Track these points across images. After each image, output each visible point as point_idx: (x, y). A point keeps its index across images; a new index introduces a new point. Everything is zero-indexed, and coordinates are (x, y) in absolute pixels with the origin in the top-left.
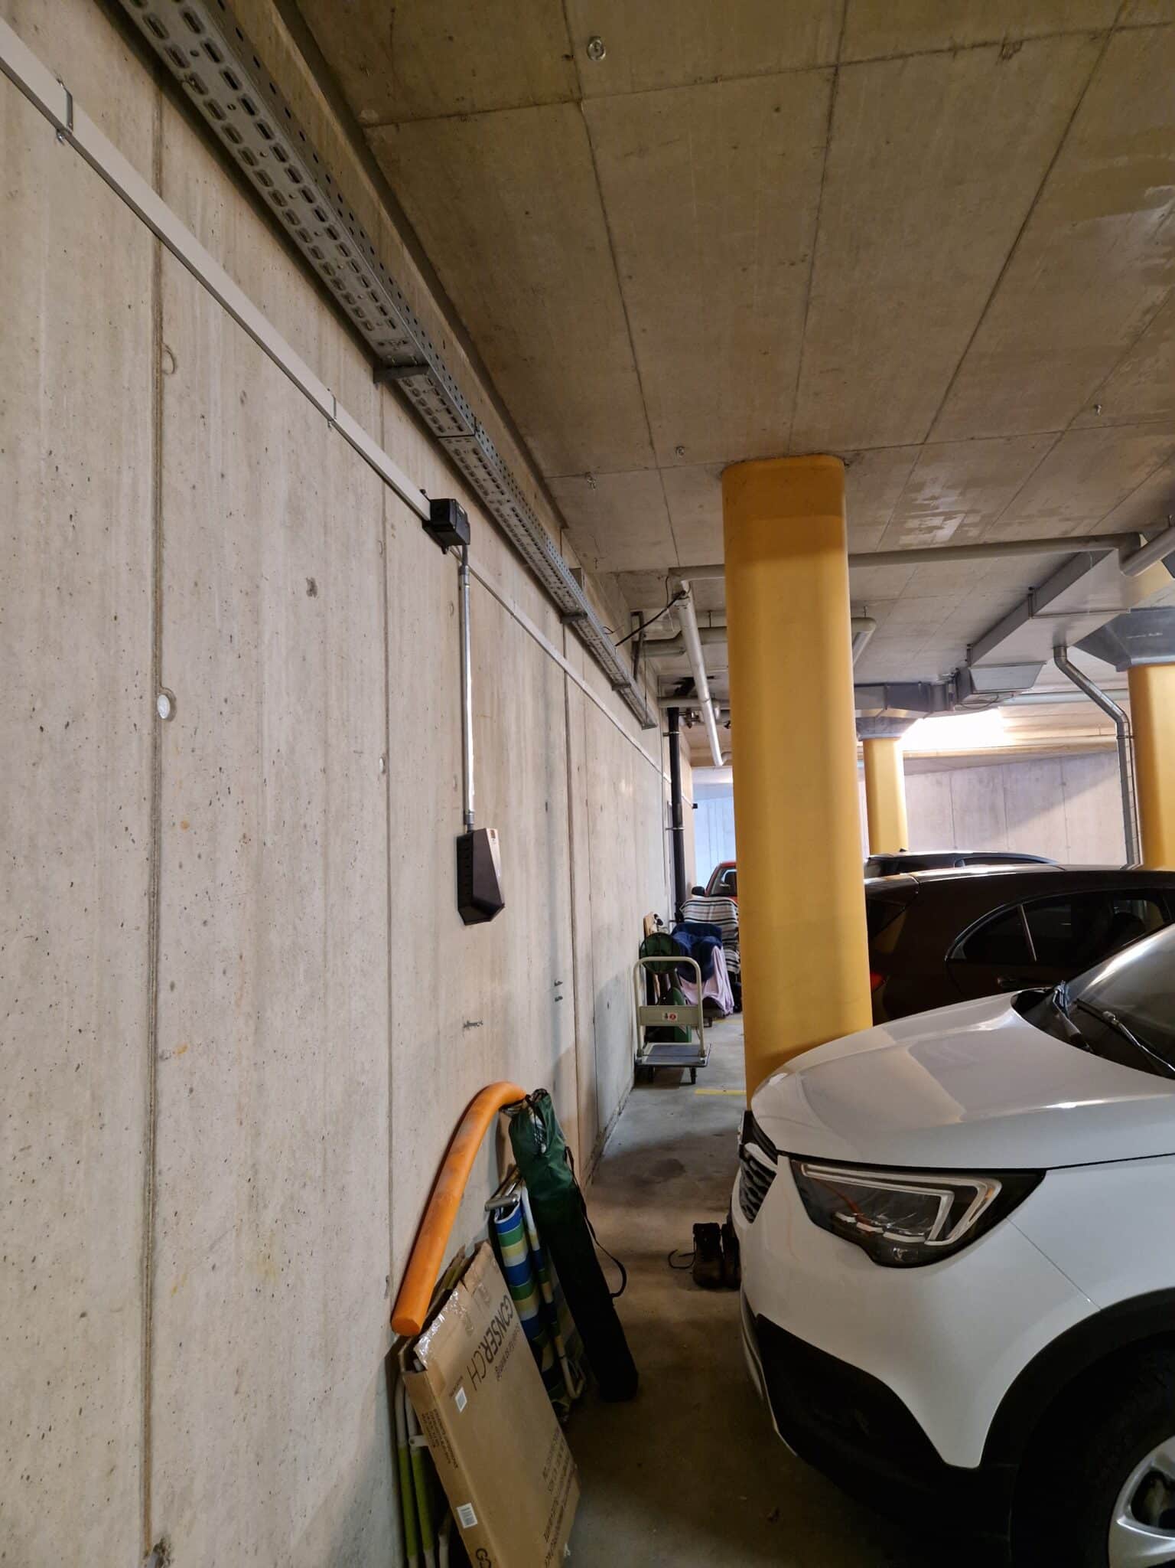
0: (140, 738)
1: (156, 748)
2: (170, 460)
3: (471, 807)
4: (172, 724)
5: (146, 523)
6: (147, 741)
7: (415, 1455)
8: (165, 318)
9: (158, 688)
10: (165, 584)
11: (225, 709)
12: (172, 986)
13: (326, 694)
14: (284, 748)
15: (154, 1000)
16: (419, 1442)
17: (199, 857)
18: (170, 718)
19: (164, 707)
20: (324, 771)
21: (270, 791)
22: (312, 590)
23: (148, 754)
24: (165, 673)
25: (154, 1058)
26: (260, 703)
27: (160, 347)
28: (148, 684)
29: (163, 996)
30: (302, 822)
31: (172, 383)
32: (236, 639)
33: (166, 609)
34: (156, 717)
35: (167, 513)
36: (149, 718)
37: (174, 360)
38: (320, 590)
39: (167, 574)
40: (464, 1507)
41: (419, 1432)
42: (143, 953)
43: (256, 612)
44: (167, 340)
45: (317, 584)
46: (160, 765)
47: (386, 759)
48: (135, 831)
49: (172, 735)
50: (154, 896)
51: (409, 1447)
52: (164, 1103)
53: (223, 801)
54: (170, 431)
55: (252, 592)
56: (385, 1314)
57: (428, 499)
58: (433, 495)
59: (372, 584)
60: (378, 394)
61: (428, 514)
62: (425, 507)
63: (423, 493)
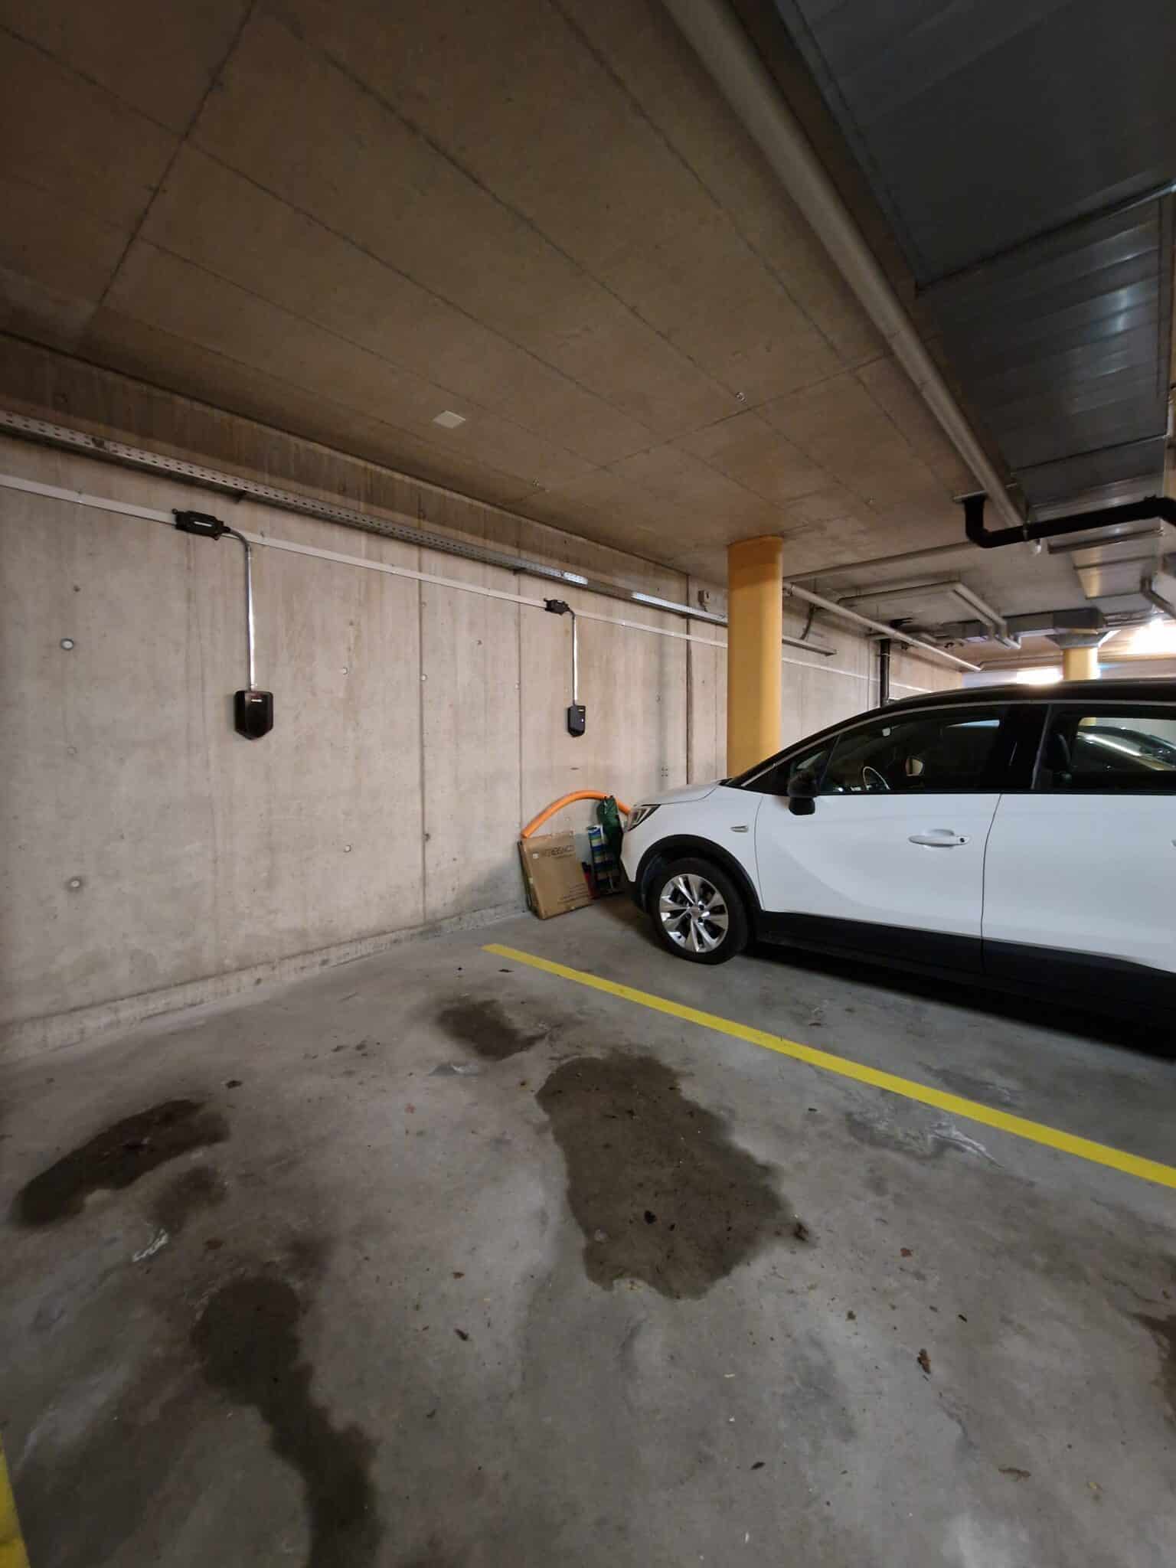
0: (417, 685)
1: (421, 686)
2: (424, 626)
3: (576, 698)
5: (417, 641)
6: (419, 685)
8: (422, 596)
9: (421, 674)
10: (423, 652)
11: (445, 677)
13: (485, 669)
14: (466, 684)
17: (435, 708)
18: (425, 680)
19: (423, 678)
20: (485, 689)
21: (461, 694)
22: (480, 643)
23: (419, 688)
24: (424, 671)
26: (456, 674)
27: (421, 603)
28: (418, 674)
30: (475, 701)
32: (447, 660)
33: (424, 658)
34: (421, 680)
35: (424, 638)
36: (419, 680)
37: (425, 604)
38: (483, 643)
39: (424, 650)
43: (454, 653)
44: (423, 601)
45: (482, 641)
46: (422, 689)
47: (519, 684)
48: (415, 703)
49: (426, 684)
53: (443, 697)
54: (424, 620)
55: (453, 649)
56: (518, 831)
57: (547, 601)
58: (549, 599)
59: (512, 635)
60: (517, 578)
61: (545, 607)
62: (544, 605)
63: (545, 600)
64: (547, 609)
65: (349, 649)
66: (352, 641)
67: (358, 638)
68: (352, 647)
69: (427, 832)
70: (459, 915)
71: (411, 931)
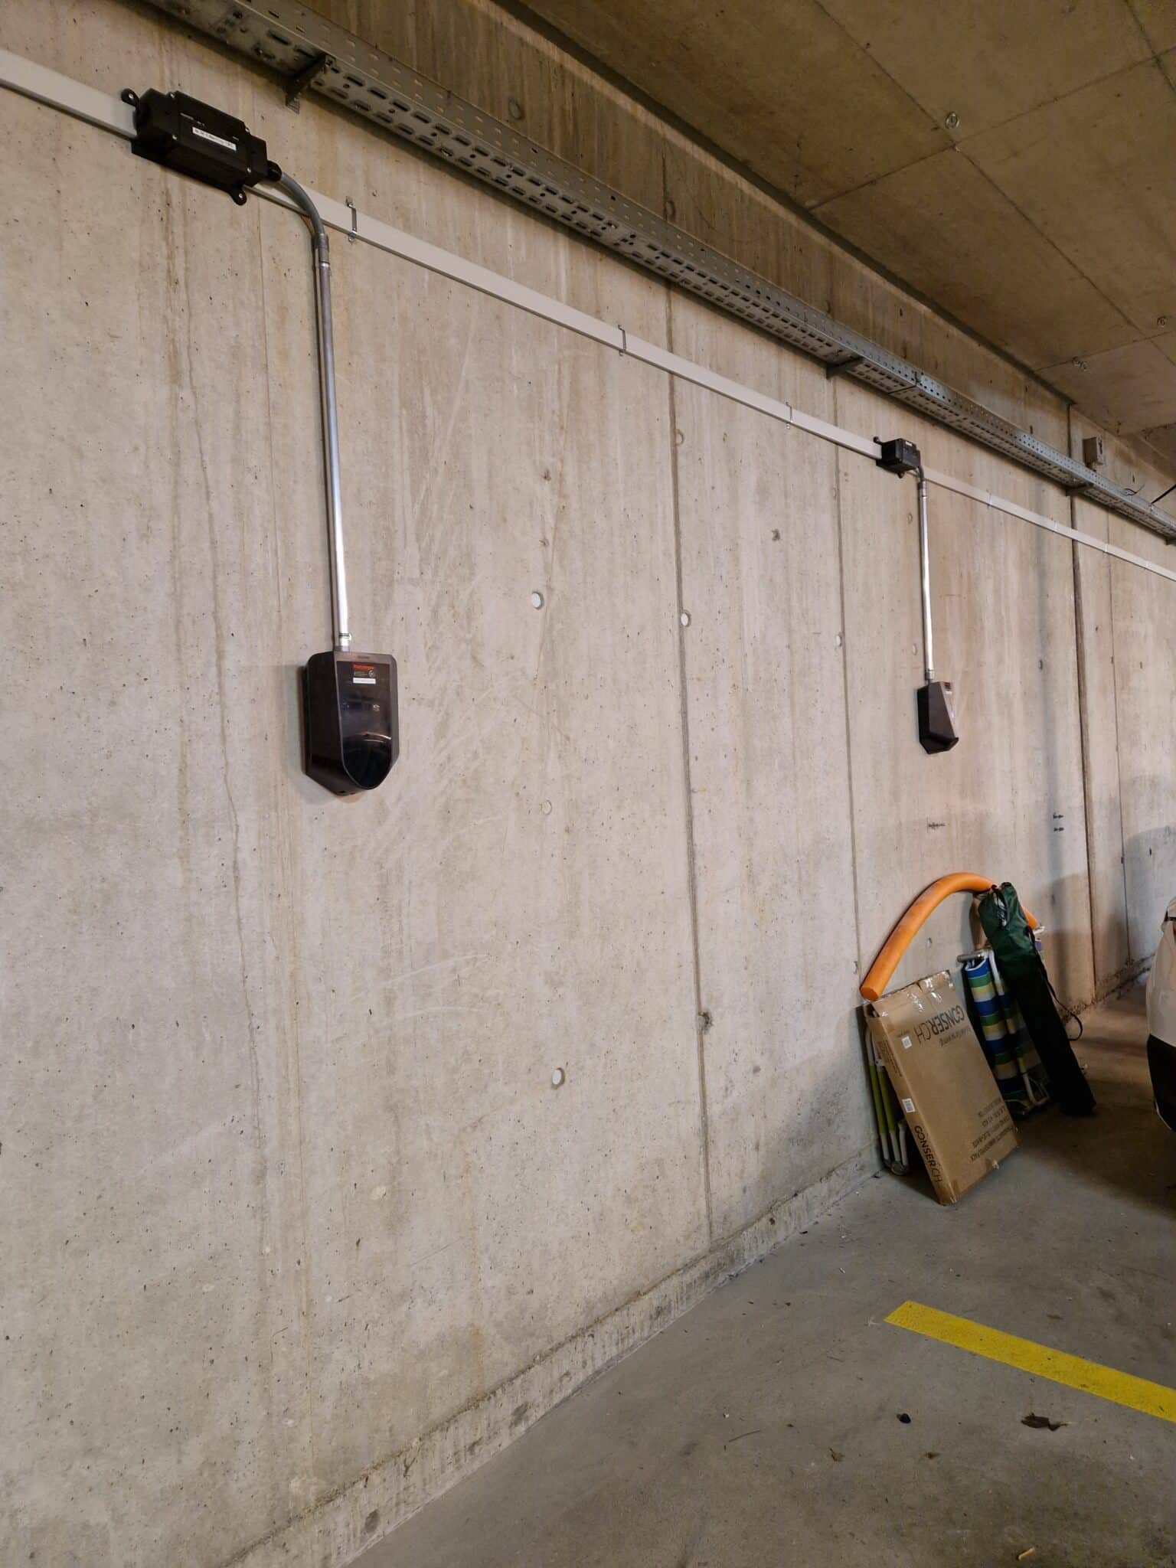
0: (673, 636)
1: (681, 641)
2: (682, 492)
4: (689, 628)
5: (671, 529)
6: (677, 638)
7: (879, 1070)
8: (677, 415)
9: (681, 611)
10: (682, 556)
11: (720, 617)
12: (697, 759)
13: (789, 600)
14: (758, 636)
15: (687, 763)
16: (881, 1063)
17: (707, 695)
18: (688, 625)
19: (685, 620)
20: (789, 647)
21: (750, 660)
22: (777, 536)
23: (677, 643)
24: (684, 603)
25: (689, 791)
26: (741, 610)
27: (675, 431)
28: (676, 609)
29: (692, 762)
30: (773, 678)
31: (681, 449)
32: (724, 578)
33: (683, 570)
34: (681, 625)
35: (683, 519)
36: (677, 626)
37: (682, 436)
38: (782, 536)
39: (683, 550)
40: (906, 1100)
41: (880, 1058)
42: (680, 740)
43: (736, 560)
44: (678, 427)
45: (780, 532)
46: (684, 648)
47: (842, 635)
48: (673, 681)
49: (690, 634)
50: (684, 714)
51: (876, 1066)
52: (696, 813)
53: (720, 666)
54: (681, 474)
55: (734, 550)
56: (855, 983)
57: (880, 443)
58: (883, 440)
59: (827, 520)
60: (831, 384)
61: (879, 456)
62: (876, 451)
63: (875, 440)
64: (880, 463)
65: (544, 543)
66: (550, 520)
67: (561, 512)
68: (550, 537)
69: (704, 1011)
70: (770, 1213)
71: (687, 1278)
